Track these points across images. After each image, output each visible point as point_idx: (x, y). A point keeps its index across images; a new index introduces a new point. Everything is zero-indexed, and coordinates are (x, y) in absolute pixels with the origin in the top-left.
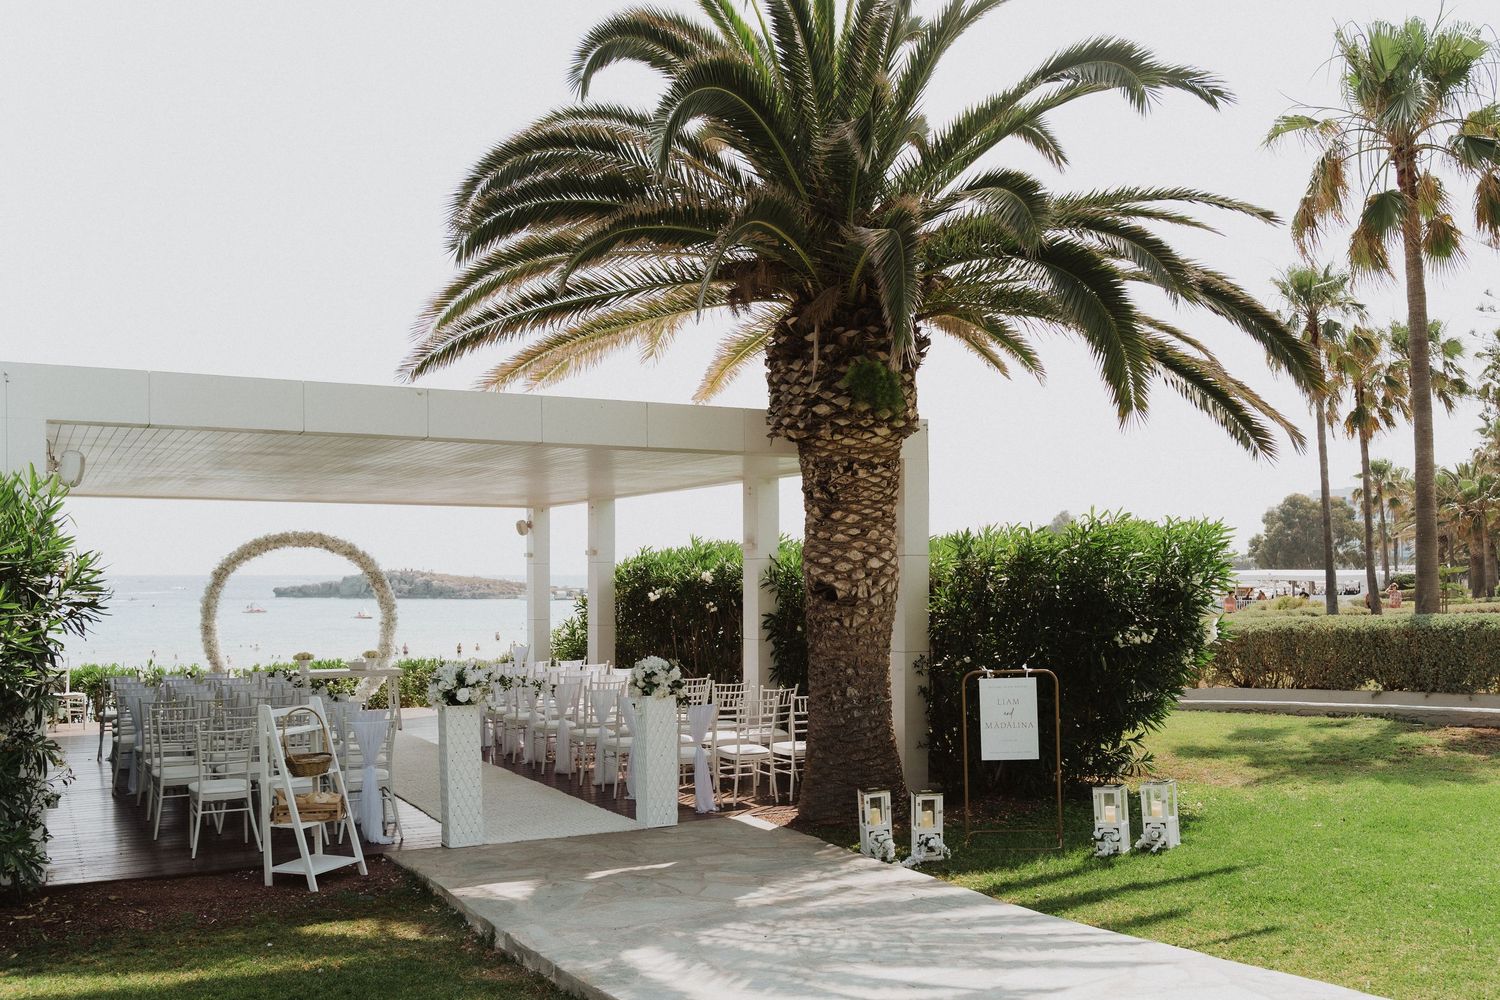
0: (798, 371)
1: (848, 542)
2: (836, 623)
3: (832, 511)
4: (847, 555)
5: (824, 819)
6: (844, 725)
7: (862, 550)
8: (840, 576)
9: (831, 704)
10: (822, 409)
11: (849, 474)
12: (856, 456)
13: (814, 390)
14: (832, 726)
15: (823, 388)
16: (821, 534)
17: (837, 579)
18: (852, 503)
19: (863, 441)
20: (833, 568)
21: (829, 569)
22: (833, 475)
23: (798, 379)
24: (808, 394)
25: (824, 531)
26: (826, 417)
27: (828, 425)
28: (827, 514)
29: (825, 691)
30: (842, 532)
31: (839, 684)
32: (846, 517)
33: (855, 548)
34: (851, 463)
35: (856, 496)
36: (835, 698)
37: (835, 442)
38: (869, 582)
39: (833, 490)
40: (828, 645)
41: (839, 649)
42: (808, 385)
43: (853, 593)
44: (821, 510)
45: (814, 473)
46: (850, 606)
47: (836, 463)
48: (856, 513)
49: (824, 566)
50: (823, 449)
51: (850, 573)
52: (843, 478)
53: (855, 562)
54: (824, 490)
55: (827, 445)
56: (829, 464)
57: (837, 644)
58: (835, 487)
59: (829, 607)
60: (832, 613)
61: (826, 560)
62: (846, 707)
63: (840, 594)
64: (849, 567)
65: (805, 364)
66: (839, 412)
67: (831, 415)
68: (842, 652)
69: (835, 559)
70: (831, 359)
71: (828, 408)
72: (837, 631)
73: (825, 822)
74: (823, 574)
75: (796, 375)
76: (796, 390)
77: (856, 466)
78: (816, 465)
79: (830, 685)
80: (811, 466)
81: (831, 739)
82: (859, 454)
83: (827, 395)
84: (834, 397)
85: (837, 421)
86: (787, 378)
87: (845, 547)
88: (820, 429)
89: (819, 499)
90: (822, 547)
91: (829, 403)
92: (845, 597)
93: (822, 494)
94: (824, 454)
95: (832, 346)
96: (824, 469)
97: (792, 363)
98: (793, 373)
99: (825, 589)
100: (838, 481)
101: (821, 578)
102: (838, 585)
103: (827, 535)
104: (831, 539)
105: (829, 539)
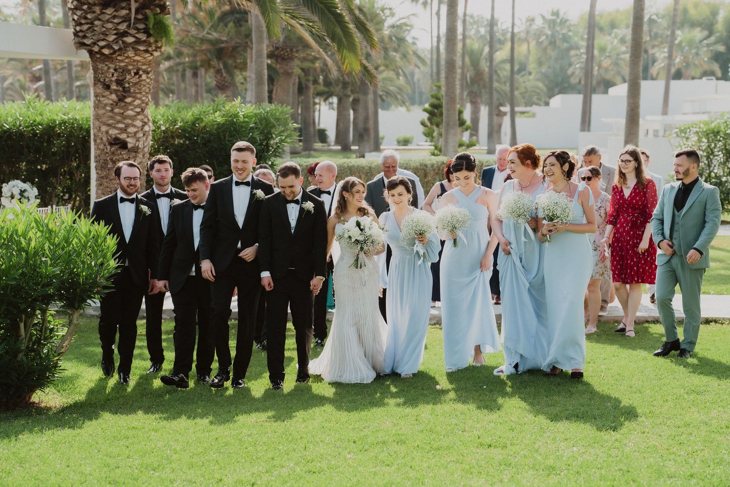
1: (135, 116)
3: (125, 97)
4: (134, 123)
7: (142, 121)
8: (130, 135)
10: (130, 40)
11: (137, 76)
12: (141, 67)
13: (123, 27)
15: (130, 27)
16: (117, 110)
17: (128, 137)
18: (138, 93)
19: (145, 58)
20: (126, 130)
21: (124, 130)
22: (128, 77)
24: (118, 29)
25: (119, 108)
26: (131, 44)
27: (131, 49)
28: (122, 98)
30: (132, 110)
32: (134, 101)
33: (139, 119)
34: (138, 70)
35: (140, 90)
37: (130, 58)
38: (145, 138)
39: (127, 85)
42: (118, 24)
43: (137, 145)
44: (117, 96)
45: (113, 75)
46: (135, 152)
47: (130, 70)
48: (140, 99)
49: (121, 129)
50: (122, 61)
51: (136, 133)
52: (134, 79)
53: (138, 127)
54: (121, 85)
55: (125, 59)
56: (125, 71)
58: (129, 84)
59: (122, 153)
60: (124, 156)
61: (121, 126)
63: (129, 146)
64: (135, 130)
65: (115, 11)
66: (138, 42)
69: (127, 126)
71: (134, 39)
74: (119, 133)
75: (108, 17)
76: (109, 26)
77: (141, 72)
78: (115, 70)
80: (112, 70)
82: (142, 65)
83: (132, 31)
84: (136, 33)
85: (136, 47)
86: (100, 17)
87: (133, 118)
88: (127, 51)
89: (115, 90)
90: (118, 118)
91: (133, 36)
92: (132, 147)
93: (117, 86)
94: (122, 64)
96: (122, 73)
97: (106, 9)
98: (105, 15)
99: (122, 142)
100: (131, 80)
101: (119, 136)
102: (129, 140)
103: (122, 111)
104: (125, 114)
105: (123, 114)
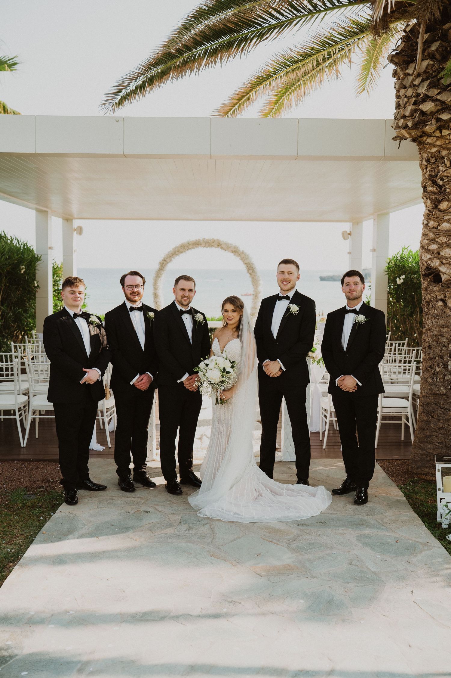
0: (412, 75)
2: (440, 304)
3: (440, 202)
5: (424, 474)
6: (445, 394)
8: (444, 261)
9: (434, 374)
10: (428, 107)
13: (422, 90)
14: (434, 394)
15: (430, 86)
16: (432, 224)
17: (442, 263)
20: (439, 253)
21: (436, 254)
22: (441, 169)
23: (412, 82)
24: (418, 95)
25: (433, 220)
26: (433, 114)
27: (434, 122)
28: (436, 205)
29: (429, 363)
31: (441, 357)
36: (438, 370)
37: (443, 137)
39: (441, 183)
40: (434, 323)
41: (443, 326)
42: (419, 85)
44: (432, 201)
45: (426, 168)
47: (443, 157)
49: (433, 252)
50: (432, 145)
54: (434, 183)
55: (436, 141)
56: (438, 159)
57: (441, 322)
58: (442, 180)
59: (435, 289)
60: (438, 294)
61: (434, 246)
62: (446, 378)
63: (444, 277)
67: (438, 111)
68: (446, 329)
69: (441, 246)
70: (438, 56)
71: (433, 104)
72: (442, 310)
73: (423, 477)
74: (431, 259)
75: (410, 79)
76: (411, 92)
78: (429, 160)
79: (435, 358)
81: (434, 405)
83: (434, 92)
84: (439, 94)
85: (440, 116)
88: (427, 125)
89: (432, 192)
90: (433, 235)
91: (434, 100)
92: (449, 280)
94: (434, 150)
95: (437, 44)
96: (434, 163)
97: (407, 69)
98: (409, 77)
99: (433, 273)
100: (445, 174)
101: (430, 263)
102: (442, 269)
103: (436, 224)
104: (439, 228)
105: (437, 228)
